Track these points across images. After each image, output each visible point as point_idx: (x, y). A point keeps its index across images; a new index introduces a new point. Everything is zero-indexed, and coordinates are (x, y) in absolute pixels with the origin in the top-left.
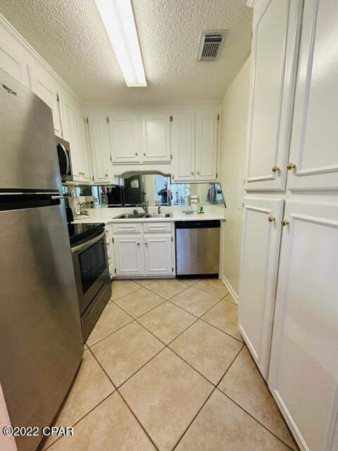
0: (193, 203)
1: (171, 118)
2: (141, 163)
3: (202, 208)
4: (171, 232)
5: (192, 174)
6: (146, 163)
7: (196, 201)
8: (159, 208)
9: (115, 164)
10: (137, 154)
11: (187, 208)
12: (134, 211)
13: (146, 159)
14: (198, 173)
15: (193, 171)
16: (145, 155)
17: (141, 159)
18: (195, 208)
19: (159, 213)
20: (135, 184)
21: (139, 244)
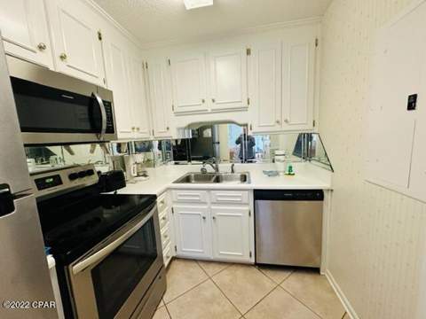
0: (279, 161)
1: (248, 52)
2: (209, 111)
3: (291, 167)
4: (248, 204)
5: (278, 122)
6: (215, 111)
7: (282, 158)
8: (233, 165)
9: (178, 114)
10: (203, 101)
11: (270, 167)
12: (202, 169)
13: (215, 106)
14: (286, 121)
15: (279, 119)
16: (213, 101)
17: (209, 106)
18: (280, 167)
19: (233, 171)
20: (207, 133)
21: (204, 218)
